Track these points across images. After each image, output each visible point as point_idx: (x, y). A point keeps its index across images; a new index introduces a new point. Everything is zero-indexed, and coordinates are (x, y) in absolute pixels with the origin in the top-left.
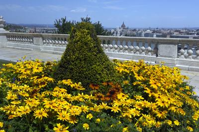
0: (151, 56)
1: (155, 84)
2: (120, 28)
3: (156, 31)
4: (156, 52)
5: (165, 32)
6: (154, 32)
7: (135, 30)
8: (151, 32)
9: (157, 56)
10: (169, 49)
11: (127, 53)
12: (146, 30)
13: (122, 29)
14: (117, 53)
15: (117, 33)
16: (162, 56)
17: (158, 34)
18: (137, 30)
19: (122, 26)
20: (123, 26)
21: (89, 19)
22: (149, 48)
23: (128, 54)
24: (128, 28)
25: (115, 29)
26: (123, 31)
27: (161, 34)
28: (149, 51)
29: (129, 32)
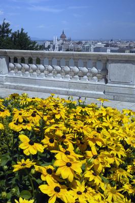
0: (97, 83)
1: (69, 165)
2: (58, 40)
3: (111, 44)
4: (104, 75)
5: (122, 46)
6: (107, 45)
7: (80, 43)
8: (103, 46)
9: (106, 82)
10: (125, 71)
11: (59, 78)
12: (96, 43)
13: (61, 41)
14: (45, 78)
15: (54, 48)
16: (114, 82)
17: (113, 48)
18: (84, 42)
19: (61, 37)
20: (63, 37)
21: (8, 25)
22: (94, 70)
23: (61, 79)
24: (70, 40)
25: (51, 42)
26: (62, 44)
27: (117, 49)
28: (94, 75)
29: (71, 45)
